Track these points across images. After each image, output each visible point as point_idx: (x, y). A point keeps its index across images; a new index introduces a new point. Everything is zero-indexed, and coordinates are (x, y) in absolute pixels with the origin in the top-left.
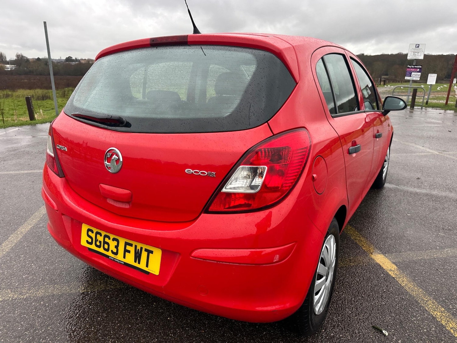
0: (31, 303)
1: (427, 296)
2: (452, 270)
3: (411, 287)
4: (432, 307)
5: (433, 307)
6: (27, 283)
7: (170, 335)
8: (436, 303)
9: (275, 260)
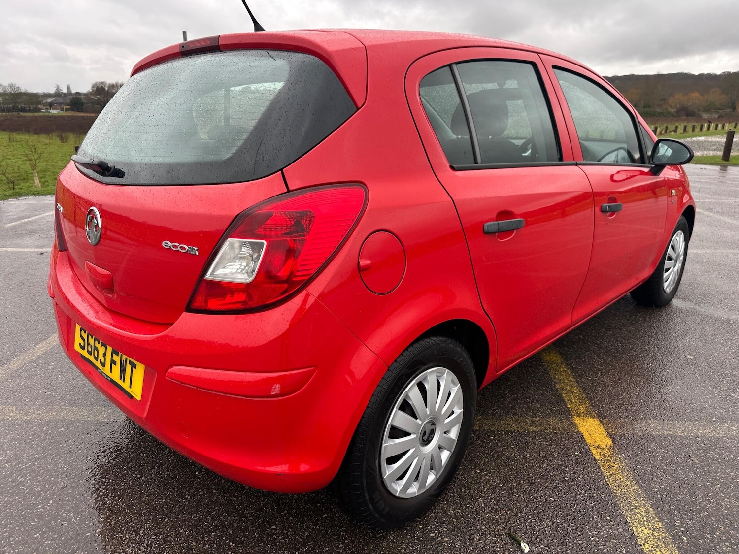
0: (32, 427)
1: (642, 499)
2: (720, 461)
3: (620, 479)
4: (640, 519)
5: (643, 518)
6: (40, 400)
7: (187, 497)
8: (653, 513)
9: (273, 392)
